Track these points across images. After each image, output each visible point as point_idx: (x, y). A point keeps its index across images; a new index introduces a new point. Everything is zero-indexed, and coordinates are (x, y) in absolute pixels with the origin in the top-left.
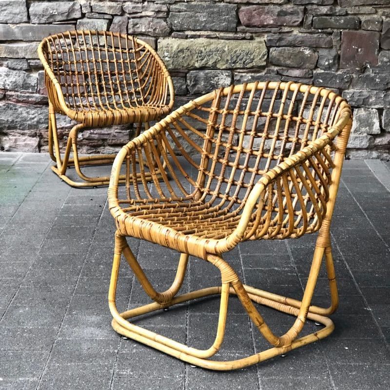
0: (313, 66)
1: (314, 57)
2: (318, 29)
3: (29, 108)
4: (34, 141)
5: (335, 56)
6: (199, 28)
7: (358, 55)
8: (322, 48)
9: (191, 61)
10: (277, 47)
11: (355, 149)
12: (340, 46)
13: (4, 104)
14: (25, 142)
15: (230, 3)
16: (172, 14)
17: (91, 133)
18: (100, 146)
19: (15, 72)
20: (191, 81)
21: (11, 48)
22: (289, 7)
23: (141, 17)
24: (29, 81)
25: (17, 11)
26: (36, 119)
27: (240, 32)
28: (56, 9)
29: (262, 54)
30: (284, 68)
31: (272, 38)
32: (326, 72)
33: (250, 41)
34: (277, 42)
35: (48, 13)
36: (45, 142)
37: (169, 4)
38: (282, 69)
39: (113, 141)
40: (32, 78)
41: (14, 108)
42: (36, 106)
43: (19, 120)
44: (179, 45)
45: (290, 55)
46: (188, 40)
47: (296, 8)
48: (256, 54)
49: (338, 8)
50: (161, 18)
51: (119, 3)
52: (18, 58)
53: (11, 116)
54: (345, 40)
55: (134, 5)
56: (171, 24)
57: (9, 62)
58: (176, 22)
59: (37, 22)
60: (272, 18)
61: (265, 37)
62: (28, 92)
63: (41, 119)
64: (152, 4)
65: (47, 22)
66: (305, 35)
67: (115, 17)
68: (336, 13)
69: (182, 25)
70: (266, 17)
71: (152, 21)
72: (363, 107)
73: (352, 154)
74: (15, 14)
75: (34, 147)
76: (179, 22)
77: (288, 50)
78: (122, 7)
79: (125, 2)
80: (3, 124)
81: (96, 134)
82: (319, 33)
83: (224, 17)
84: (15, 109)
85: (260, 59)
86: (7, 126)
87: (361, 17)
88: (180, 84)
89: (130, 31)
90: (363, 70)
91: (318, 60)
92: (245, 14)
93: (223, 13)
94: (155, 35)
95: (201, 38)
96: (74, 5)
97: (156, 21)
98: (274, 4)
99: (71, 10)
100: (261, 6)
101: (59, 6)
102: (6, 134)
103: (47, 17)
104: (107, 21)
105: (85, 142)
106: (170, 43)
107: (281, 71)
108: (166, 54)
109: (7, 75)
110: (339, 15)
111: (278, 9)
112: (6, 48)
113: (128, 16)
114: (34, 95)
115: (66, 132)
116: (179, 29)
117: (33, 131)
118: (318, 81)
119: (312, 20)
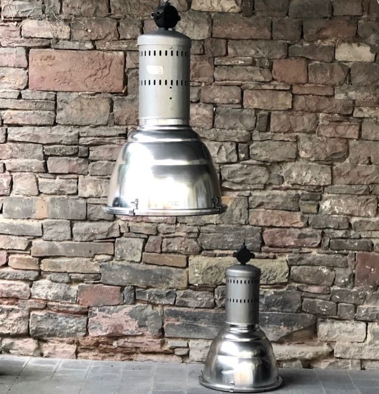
0: (330, 283)
1: (331, 275)
2: (334, 250)
3: (69, 318)
4: (72, 349)
5: (350, 275)
6: (226, 248)
7: (371, 275)
8: (338, 267)
9: (219, 277)
10: (297, 265)
11: (370, 360)
12: (355, 266)
13: (45, 313)
14: (64, 349)
15: (255, 226)
16: (202, 235)
17: (125, 342)
18: (133, 353)
19: (57, 284)
20: (218, 295)
21: (55, 263)
22: (308, 231)
23: (174, 237)
24: (69, 293)
25: (62, 230)
26: (74, 328)
27: (265, 252)
28: (97, 229)
29: (284, 272)
30: (304, 285)
31: (293, 258)
32: (343, 289)
33: (274, 260)
34: (298, 261)
35: (90, 232)
36: (81, 349)
37: (200, 226)
38: (302, 286)
39: (146, 350)
40: (72, 290)
41: (54, 317)
42: (75, 315)
43: (59, 328)
44: (208, 262)
45: (309, 273)
46: (217, 258)
47: (314, 231)
48: (279, 272)
49: (353, 232)
50: (192, 238)
51: (154, 224)
52: (60, 272)
53: (51, 324)
54: (359, 260)
55: (168, 226)
56: (201, 244)
57: (52, 275)
58: (206, 242)
59: (80, 240)
60: (293, 240)
61: (287, 257)
62: (68, 303)
63: (80, 327)
64: (184, 225)
65: (89, 240)
66: (323, 255)
67: (150, 237)
68: (350, 236)
69: (211, 245)
70: (287, 239)
71: (185, 241)
72: (376, 322)
73: (368, 365)
74: (60, 233)
75: (72, 354)
76: (208, 242)
77: (308, 269)
78: (157, 228)
79: (159, 223)
80: (43, 331)
81: (129, 342)
82: (335, 253)
83: (249, 239)
84: (56, 318)
85: (282, 276)
86: (47, 333)
87: (373, 240)
88: (208, 298)
89: (164, 250)
90: (376, 288)
91: (334, 279)
92: (268, 236)
93: (249, 235)
94: (187, 253)
95: (228, 257)
96: (113, 225)
97: (188, 240)
98: (295, 228)
99: (111, 230)
100: (283, 229)
101: (100, 226)
102: (46, 341)
103: (88, 236)
104: (143, 240)
105: (119, 349)
106: (200, 260)
108: (196, 270)
109: (50, 287)
110: (354, 239)
111: (299, 232)
112: (50, 262)
113: (162, 235)
114: (74, 305)
115: (102, 340)
116: (208, 248)
117: (71, 339)
118: (335, 297)
119: (329, 243)
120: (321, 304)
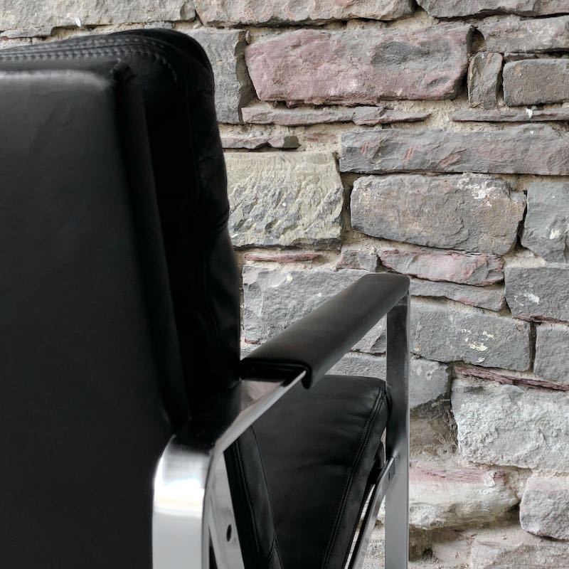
0: (507, 243)
1: (507, 210)
2: (521, 106)
8: (537, 175)
10: (376, 174)
22: (413, 31)
27: (254, 124)
29: (324, 200)
30: (403, 249)
31: (357, 145)
32: (555, 265)
34: (376, 156)
45: (419, 202)
47: (439, 30)
48: (306, 201)
60: (354, 72)
66: (476, 130)
77: (414, 186)
82: (525, 120)
85: (320, 216)
91: (522, 223)
100: (317, 32)
107: (394, 258)
118: (523, 299)
119: (500, 76)
120: (467, 323)
